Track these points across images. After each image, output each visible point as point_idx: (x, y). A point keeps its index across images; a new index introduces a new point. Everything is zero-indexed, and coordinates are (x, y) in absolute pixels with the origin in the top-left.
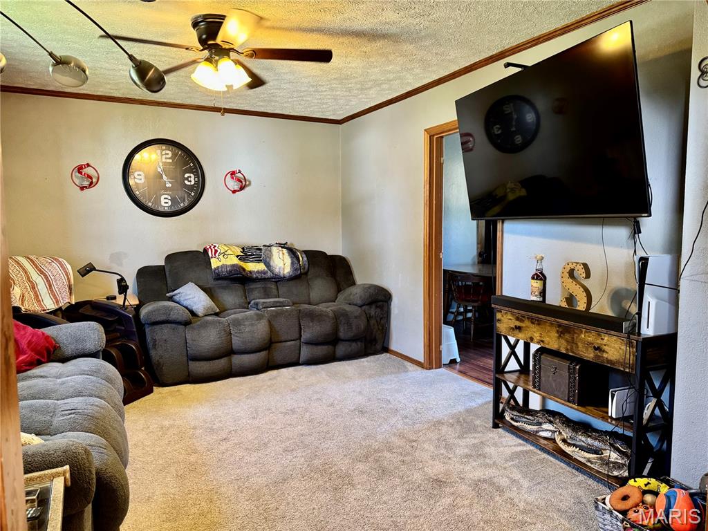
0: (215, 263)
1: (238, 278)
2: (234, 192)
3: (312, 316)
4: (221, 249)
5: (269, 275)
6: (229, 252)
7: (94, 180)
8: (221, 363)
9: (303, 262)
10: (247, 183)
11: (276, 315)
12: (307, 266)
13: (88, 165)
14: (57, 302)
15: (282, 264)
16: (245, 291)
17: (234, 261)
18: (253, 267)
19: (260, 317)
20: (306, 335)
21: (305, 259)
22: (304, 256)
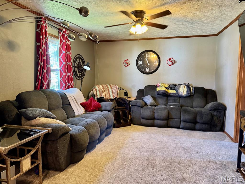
0: (158, 89)
1: (165, 95)
2: (170, 65)
3: (186, 111)
4: (161, 85)
5: (177, 95)
6: (163, 86)
7: (129, 64)
8: (151, 122)
9: (192, 91)
10: (175, 62)
11: (172, 108)
12: (194, 93)
13: (128, 60)
14: (114, 97)
15: (183, 91)
16: (167, 99)
17: (164, 89)
18: (171, 91)
19: (165, 109)
20: (182, 118)
21: (194, 90)
22: (194, 89)
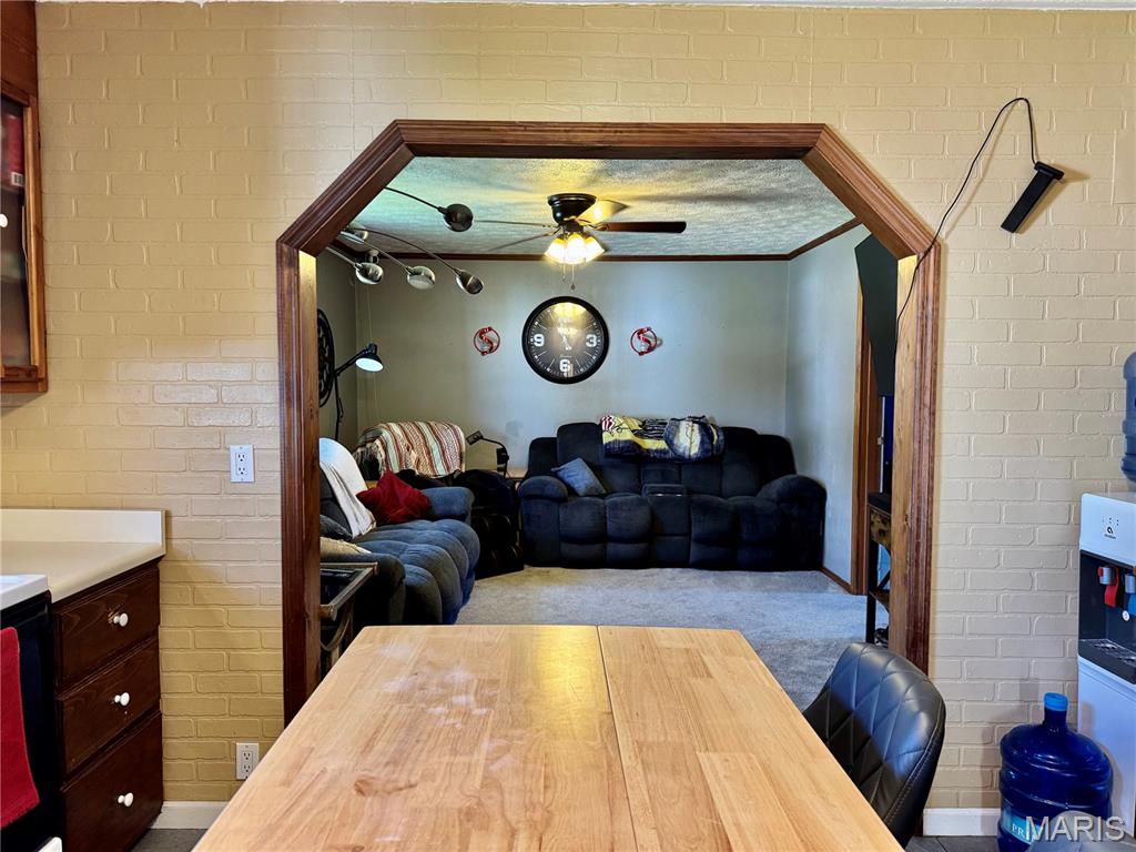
0: (607, 438)
1: (630, 455)
2: (641, 354)
3: (706, 509)
4: (617, 421)
5: (671, 454)
6: (625, 425)
7: (495, 344)
8: (595, 549)
9: (718, 440)
10: (658, 342)
11: (662, 501)
12: (722, 447)
13: (490, 329)
14: (448, 468)
15: (689, 441)
16: (639, 472)
17: (628, 436)
18: (651, 444)
19: (642, 502)
20: (695, 531)
21: (722, 438)
22: (721, 433)
